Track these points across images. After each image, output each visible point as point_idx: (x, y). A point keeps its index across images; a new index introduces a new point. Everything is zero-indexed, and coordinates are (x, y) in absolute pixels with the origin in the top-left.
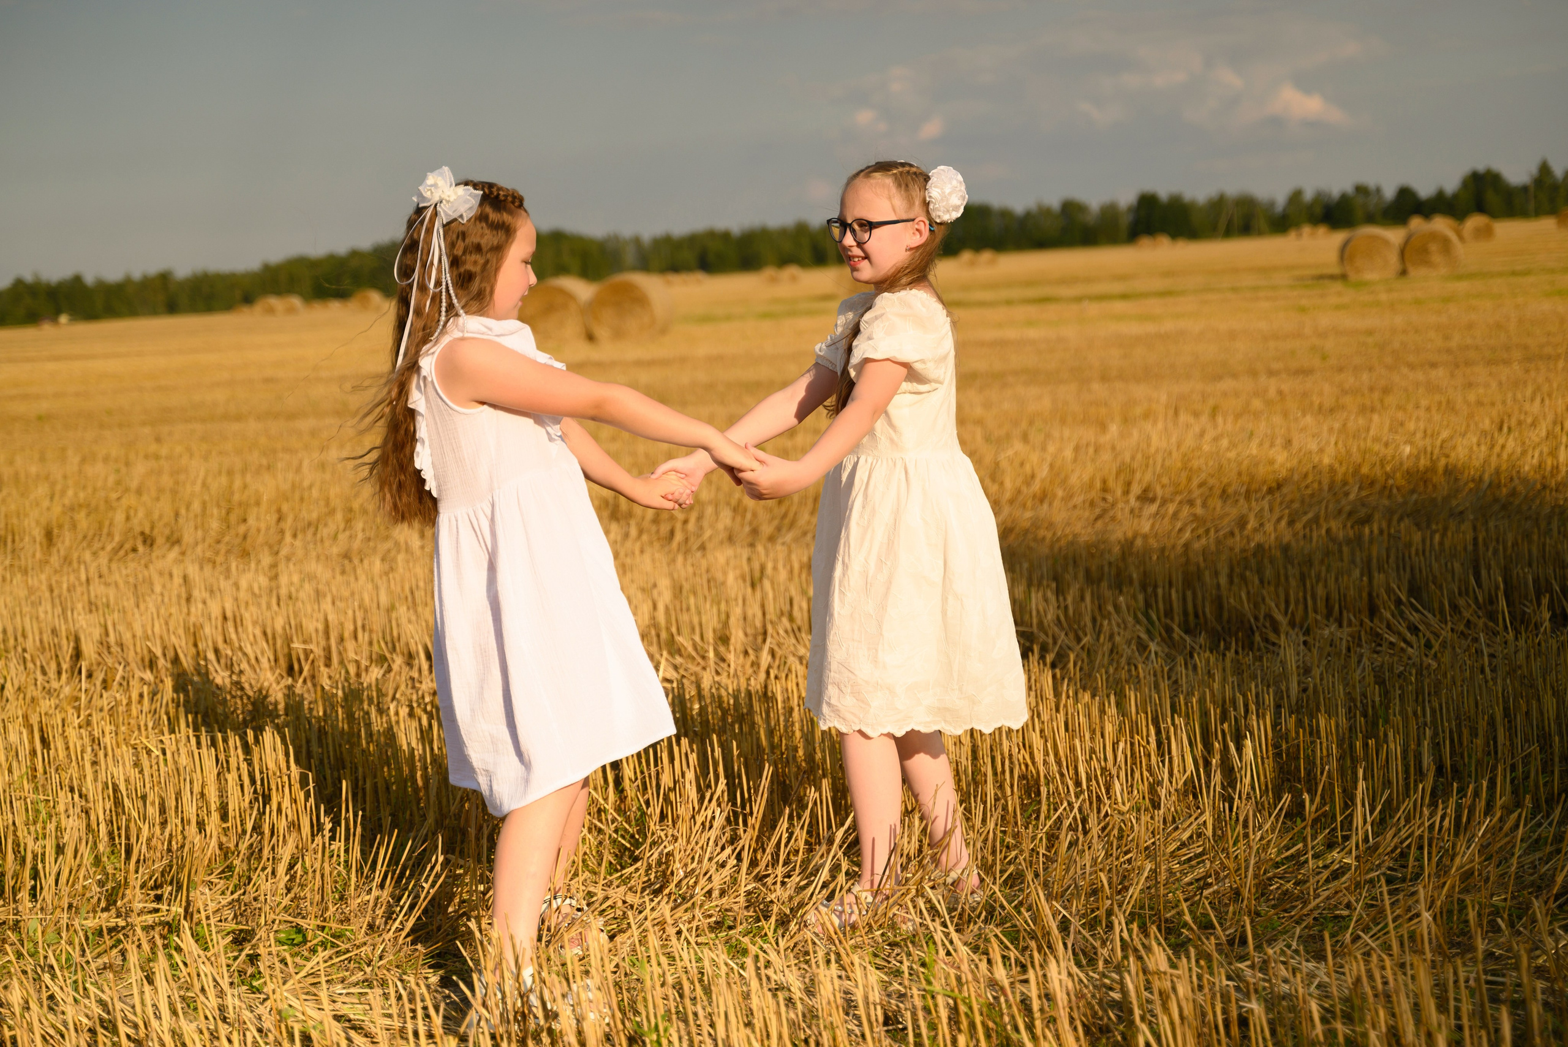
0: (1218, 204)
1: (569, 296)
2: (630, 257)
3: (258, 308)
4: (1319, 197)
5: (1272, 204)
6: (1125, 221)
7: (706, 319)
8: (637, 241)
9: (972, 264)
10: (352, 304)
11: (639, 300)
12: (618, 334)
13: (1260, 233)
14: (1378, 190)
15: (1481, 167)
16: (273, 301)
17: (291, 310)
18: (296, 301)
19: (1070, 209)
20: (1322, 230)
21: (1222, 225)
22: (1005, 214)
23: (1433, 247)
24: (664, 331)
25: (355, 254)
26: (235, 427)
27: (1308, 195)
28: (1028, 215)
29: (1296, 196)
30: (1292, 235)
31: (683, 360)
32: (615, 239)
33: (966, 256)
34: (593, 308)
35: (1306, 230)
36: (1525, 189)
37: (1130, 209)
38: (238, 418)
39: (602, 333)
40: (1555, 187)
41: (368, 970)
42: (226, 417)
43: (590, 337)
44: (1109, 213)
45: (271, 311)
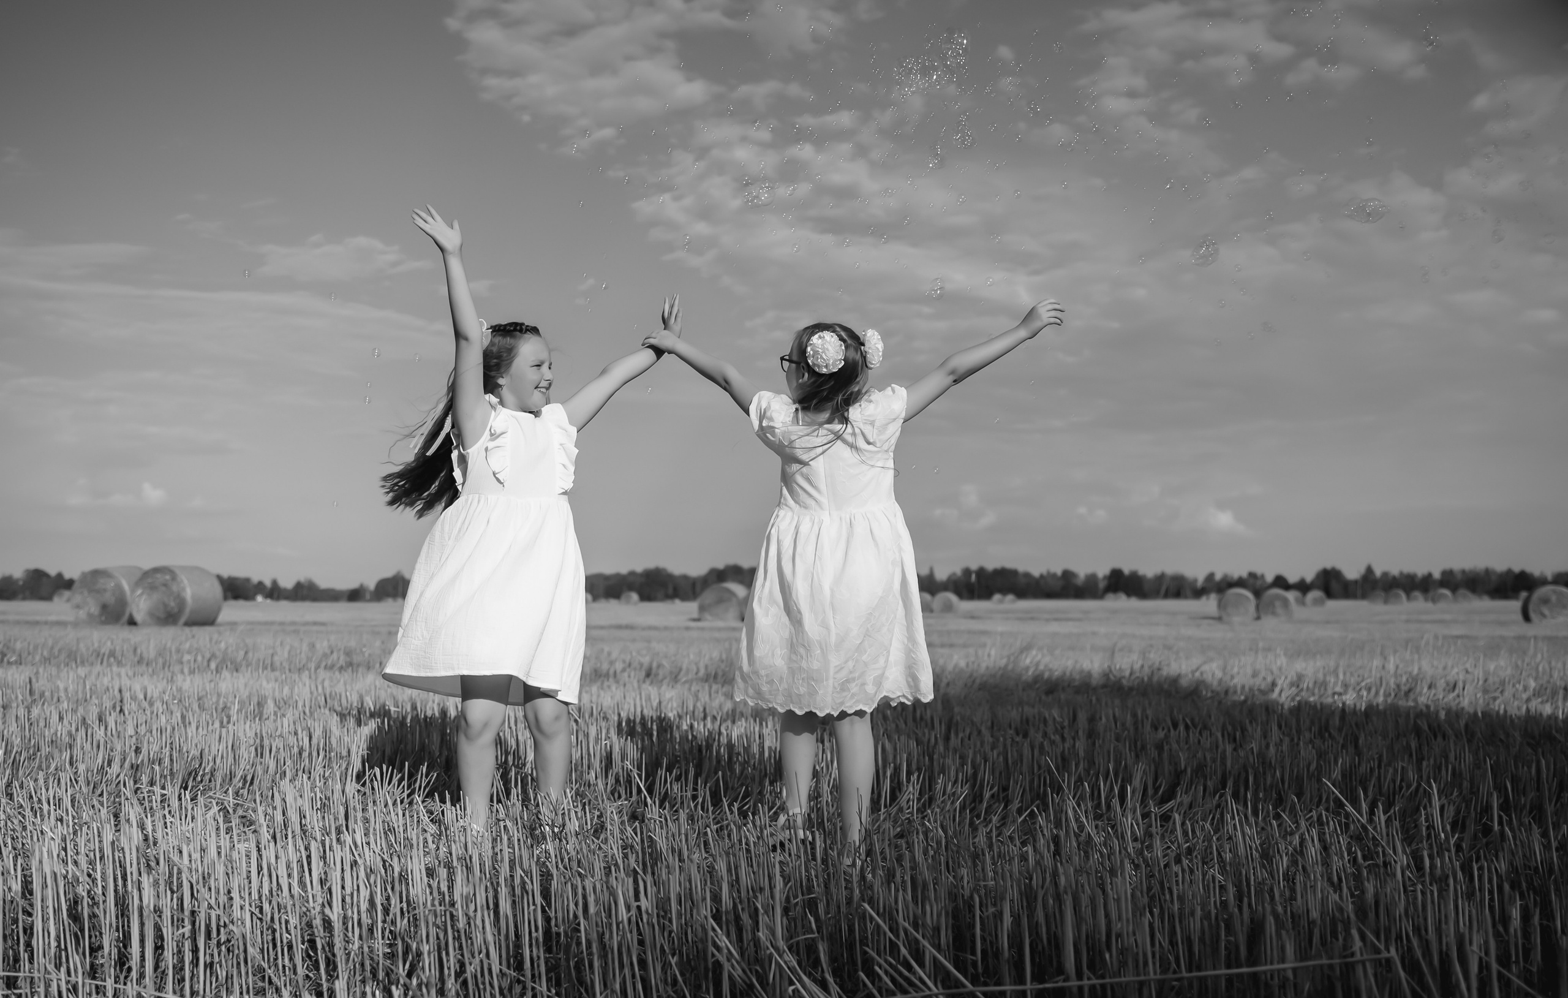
0: (1161, 578)
6: (1102, 585)
9: (1001, 602)
13: (1186, 597)
14: (1263, 576)
15: (1329, 566)
19: (1068, 575)
21: (1163, 591)
22: (1027, 575)
23: (1278, 604)
28: (1042, 576)
29: (1210, 577)
33: (997, 597)
36: (1356, 582)
37: (1105, 577)
44: (1092, 579)
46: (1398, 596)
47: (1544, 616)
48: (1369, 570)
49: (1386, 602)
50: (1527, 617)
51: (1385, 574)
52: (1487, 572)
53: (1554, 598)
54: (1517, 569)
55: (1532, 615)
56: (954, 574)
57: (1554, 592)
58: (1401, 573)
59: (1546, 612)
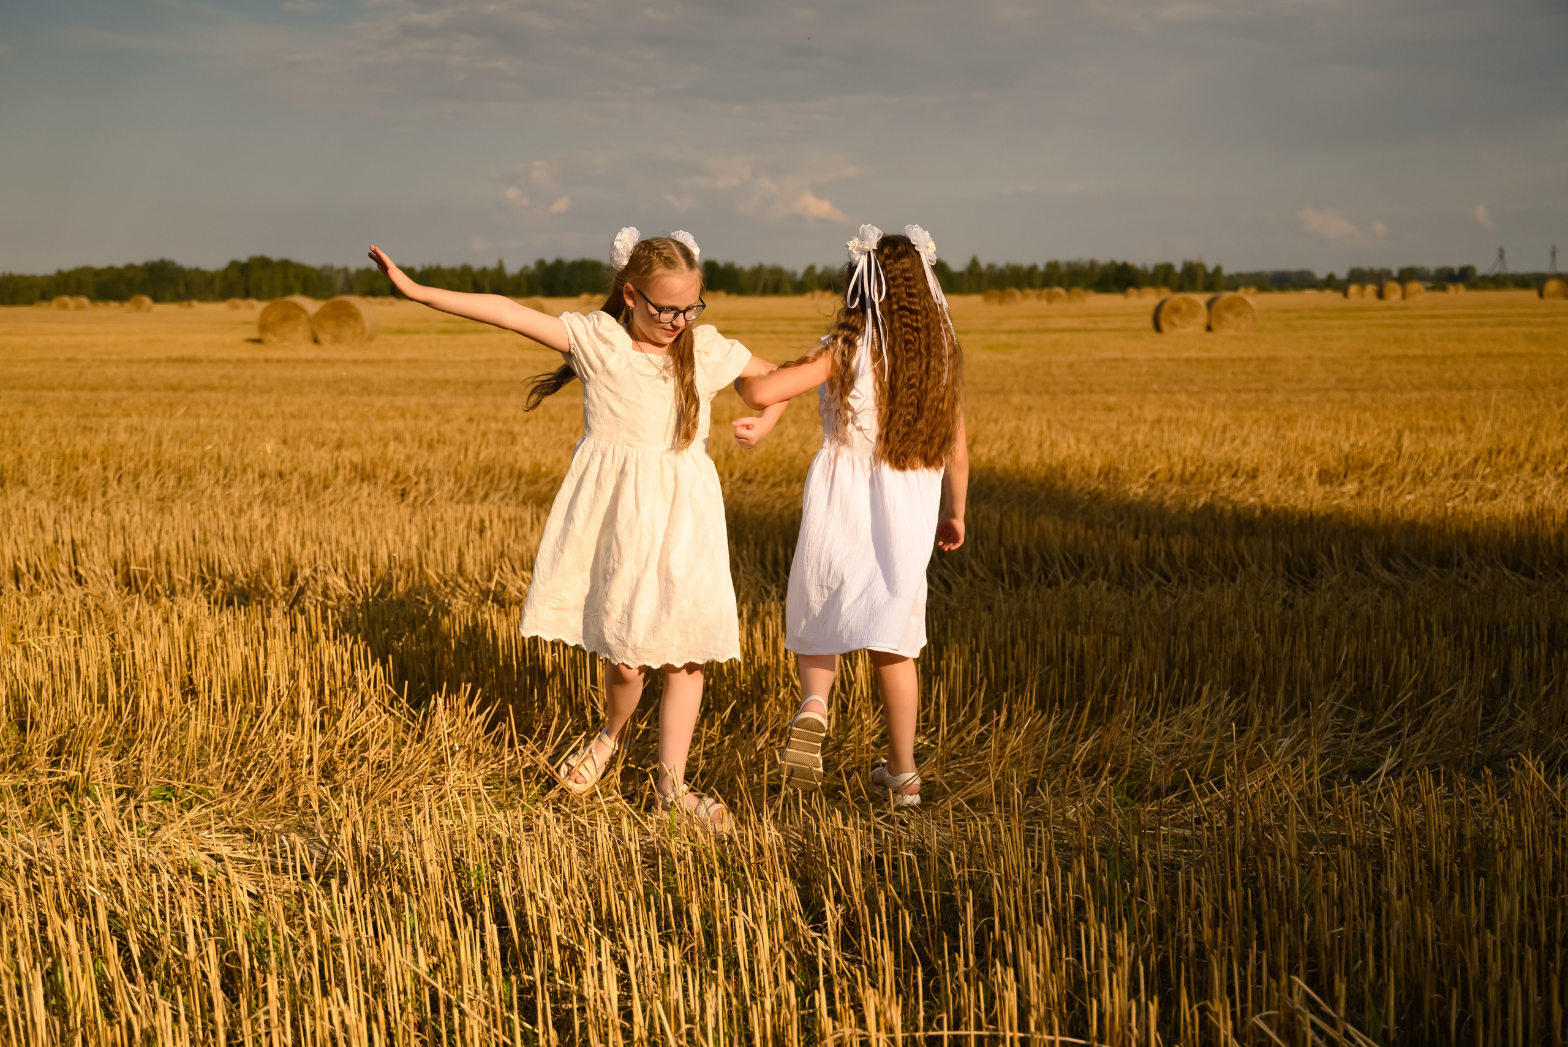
0: (758, 271)
1: (301, 310)
2: (339, 282)
3: (54, 304)
4: (826, 270)
5: (794, 274)
7: (400, 332)
8: (345, 270)
10: (127, 305)
11: (353, 315)
12: (337, 340)
13: (786, 294)
16: (67, 299)
17: (80, 307)
18: (85, 301)
20: (828, 294)
21: (760, 287)
24: (371, 339)
25: (130, 268)
26: (51, 395)
27: (819, 270)
29: (811, 269)
30: (808, 296)
31: (389, 361)
32: (331, 268)
34: (317, 320)
35: (818, 293)
36: (960, 275)
38: (52, 389)
39: (324, 337)
40: (980, 275)
41: (229, 820)
42: (42, 387)
43: (316, 341)
45: (65, 306)
46: (1012, 295)
47: (1173, 325)
48: (975, 262)
49: (1001, 302)
50: (1158, 328)
51: (991, 267)
52: (1093, 264)
53: (1184, 307)
54: (1119, 260)
55: (1164, 325)
56: (526, 268)
57: (1184, 300)
58: (1008, 266)
59: (1176, 320)
